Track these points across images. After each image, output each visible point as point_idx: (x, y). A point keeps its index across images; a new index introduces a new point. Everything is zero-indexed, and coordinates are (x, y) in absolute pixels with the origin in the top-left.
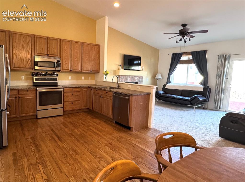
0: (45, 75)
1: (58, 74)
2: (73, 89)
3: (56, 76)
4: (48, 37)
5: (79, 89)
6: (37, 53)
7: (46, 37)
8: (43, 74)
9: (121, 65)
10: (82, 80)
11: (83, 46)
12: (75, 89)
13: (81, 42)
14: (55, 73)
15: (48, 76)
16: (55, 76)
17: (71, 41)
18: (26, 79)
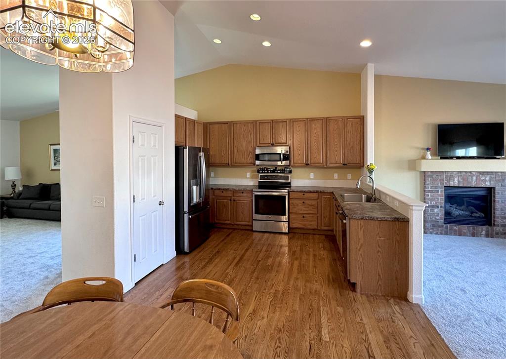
0: (273, 171)
1: (291, 170)
2: (304, 194)
3: (289, 173)
4: (272, 120)
5: (315, 195)
6: (260, 143)
7: (271, 120)
8: (271, 171)
9: (428, 149)
10: (333, 179)
11: (328, 123)
12: (307, 195)
13: (324, 118)
14: (287, 168)
15: (277, 173)
16: (287, 173)
17: (307, 119)
18: (252, 177)
